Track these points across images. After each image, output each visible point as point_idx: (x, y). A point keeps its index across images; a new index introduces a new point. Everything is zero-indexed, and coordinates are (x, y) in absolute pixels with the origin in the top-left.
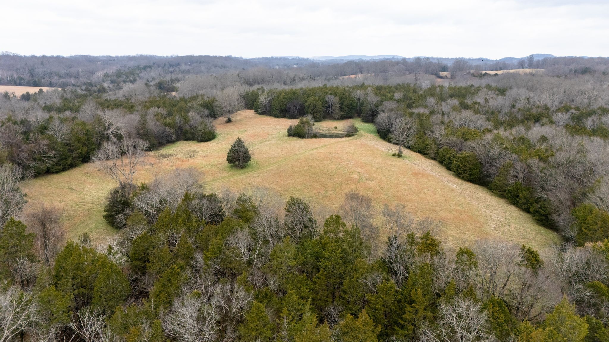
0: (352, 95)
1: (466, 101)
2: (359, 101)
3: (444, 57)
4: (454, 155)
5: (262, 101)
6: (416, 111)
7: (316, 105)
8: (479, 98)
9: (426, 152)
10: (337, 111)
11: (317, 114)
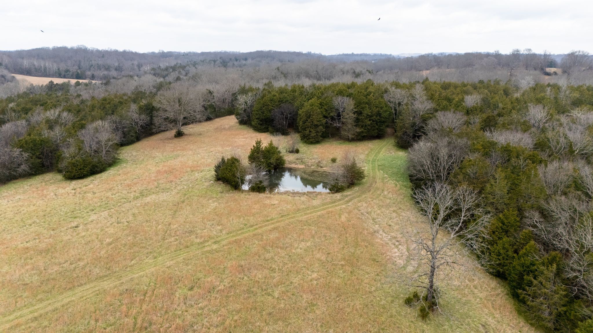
2: (399, 107)
7: (310, 115)
10: (350, 127)
11: (312, 130)
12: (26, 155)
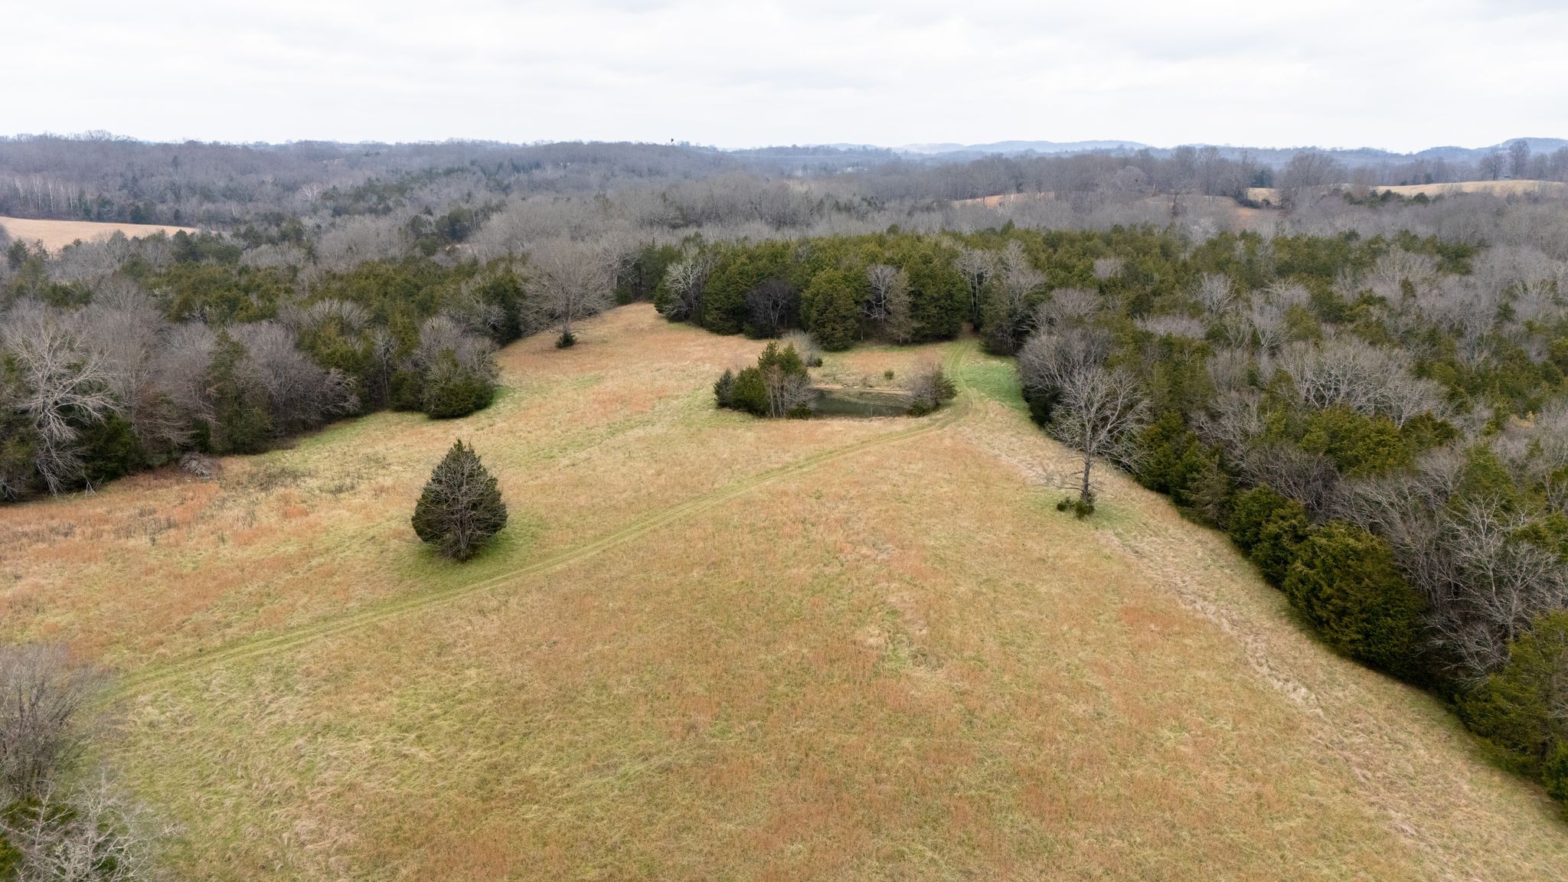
0: (957, 265)
1: (1334, 288)
2: (980, 283)
3: (1261, 147)
4: (1294, 527)
5: (677, 281)
6: (1160, 327)
7: (832, 299)
8: (1382, 280)
9: (1185, 493)
10: (902, 318)
11: (837, 326)
12: (352, 379)
